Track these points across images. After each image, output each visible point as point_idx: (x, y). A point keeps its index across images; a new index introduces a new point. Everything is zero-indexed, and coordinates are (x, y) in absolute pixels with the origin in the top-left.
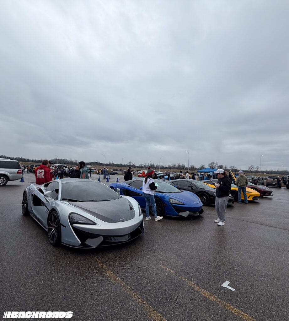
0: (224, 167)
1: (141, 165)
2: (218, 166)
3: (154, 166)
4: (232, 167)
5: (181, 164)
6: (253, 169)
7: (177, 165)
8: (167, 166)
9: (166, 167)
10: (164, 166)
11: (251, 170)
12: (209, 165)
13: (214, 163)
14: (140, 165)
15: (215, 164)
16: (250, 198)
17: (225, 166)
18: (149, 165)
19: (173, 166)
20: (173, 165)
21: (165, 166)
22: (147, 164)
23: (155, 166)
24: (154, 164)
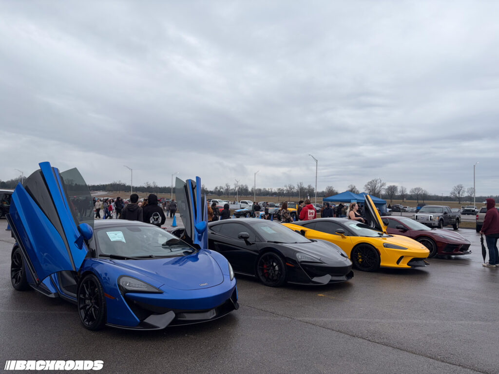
0: (399, 190)
1: (219, 188)
2: (386, 187)
3: (246, 190)
4: (416, 189)
5: (306, 186)
6: (461, 193)
7: (296, 189)
8: (275, 189)
9: (273, 191)
10: (270, 191)
11: (458, 195)
12: (366, 186)
13: (376, 181)
14: (216, 188)
15: (379, 185)
16: (403, 263)
17: (402, 187)
18: (237, 189)
19: (287, 190)
20: (288, 188)
21: (271, 189)
22: (232, 187)
23: (250, 189)
24: (247, 187)
